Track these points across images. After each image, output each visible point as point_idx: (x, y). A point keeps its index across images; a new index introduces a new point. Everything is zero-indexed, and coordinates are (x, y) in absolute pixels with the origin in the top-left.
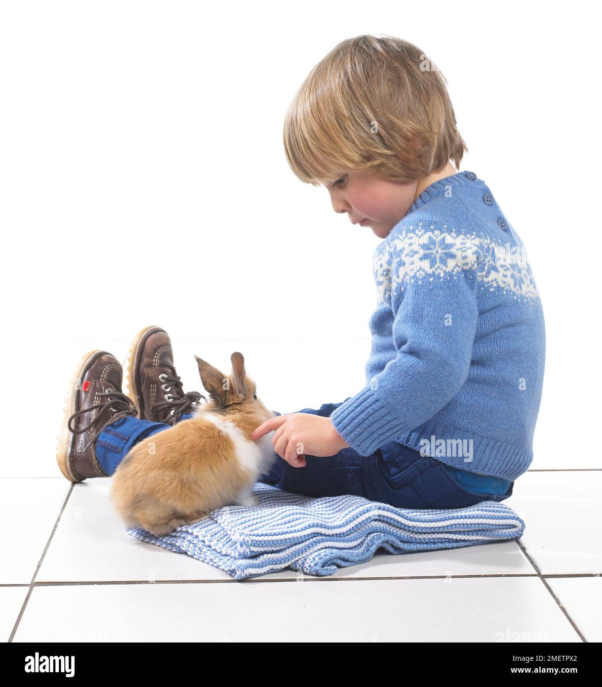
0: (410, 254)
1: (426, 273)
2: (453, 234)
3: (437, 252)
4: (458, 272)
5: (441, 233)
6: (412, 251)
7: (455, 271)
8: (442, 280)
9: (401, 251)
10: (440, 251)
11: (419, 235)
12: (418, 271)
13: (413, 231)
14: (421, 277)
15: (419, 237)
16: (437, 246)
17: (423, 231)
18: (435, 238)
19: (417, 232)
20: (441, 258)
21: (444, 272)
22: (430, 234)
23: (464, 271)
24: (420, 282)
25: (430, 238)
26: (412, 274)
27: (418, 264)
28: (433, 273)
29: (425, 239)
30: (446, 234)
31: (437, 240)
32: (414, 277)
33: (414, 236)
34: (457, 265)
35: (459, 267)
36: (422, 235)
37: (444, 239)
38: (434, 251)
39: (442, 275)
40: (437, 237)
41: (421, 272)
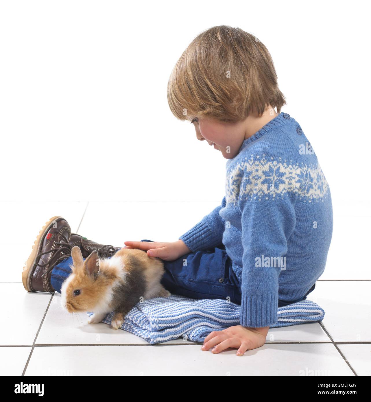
0: (256, 178)
1: (264, 194)
2: (285, 164)
3: (274, 179)
4: (285, 194)
5: (278, 164)
6: (257, 175)
7: (283, 192)
8: (273, 199)
9: (250, 173)
10: (276, 178)
11: (263, 163)
12: (259, 191)
13: (259, 160)
14: (260, 196)
15: (263, 166)
16: (274, 174)
17: (265, 161)
18: (273, 167)
19: (262, 161)
20: (275, 183)
21: (276, 193)
22: (270, 164)
23: (288, 193)
24: (260, 200)
25: (270, 167)
26: (255, 192)
27: (260, 186)
28: (269, 194)
29: (266, 168)
30: (280, 165)
31: (275, 169)
32: (257, 195)
33: (260, 164)
34: (284, 189)
35: (286, 190)
36: (265, 164)
37: (279, 168)
38: (272, 178)
39: (274, 196)
40: (275, 167)
41: (261, 192)
